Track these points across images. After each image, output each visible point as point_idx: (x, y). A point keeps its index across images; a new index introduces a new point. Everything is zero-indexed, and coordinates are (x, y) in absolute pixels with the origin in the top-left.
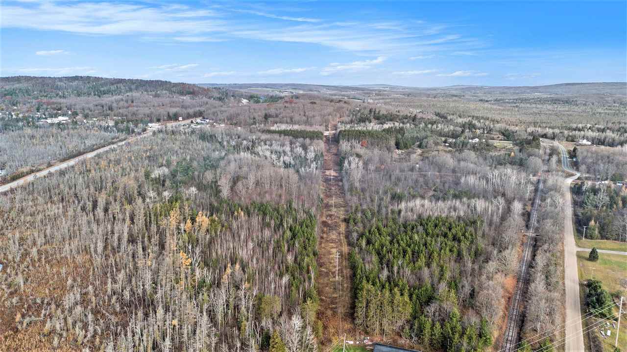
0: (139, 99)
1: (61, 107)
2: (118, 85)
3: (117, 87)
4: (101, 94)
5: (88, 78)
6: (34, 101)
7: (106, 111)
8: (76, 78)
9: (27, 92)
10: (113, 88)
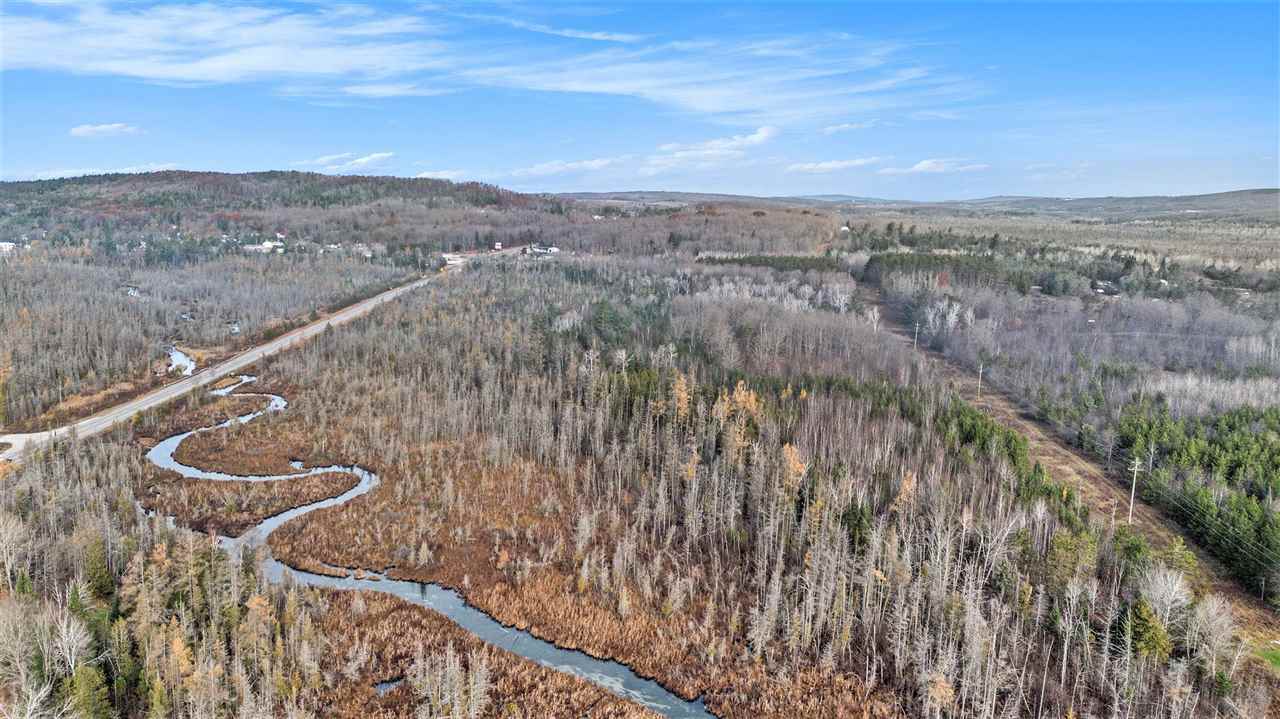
0: (404, 210)
1: (262, 225)
2: (354, 187)
3: (351, 190)
4: (325, 202)
5: (295, 174)
6: (207, 214)
7: (354, 232)
8: (272, 175)
9: (189, 198)
10: (344, 192)
